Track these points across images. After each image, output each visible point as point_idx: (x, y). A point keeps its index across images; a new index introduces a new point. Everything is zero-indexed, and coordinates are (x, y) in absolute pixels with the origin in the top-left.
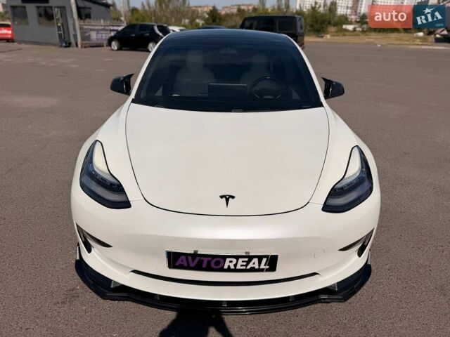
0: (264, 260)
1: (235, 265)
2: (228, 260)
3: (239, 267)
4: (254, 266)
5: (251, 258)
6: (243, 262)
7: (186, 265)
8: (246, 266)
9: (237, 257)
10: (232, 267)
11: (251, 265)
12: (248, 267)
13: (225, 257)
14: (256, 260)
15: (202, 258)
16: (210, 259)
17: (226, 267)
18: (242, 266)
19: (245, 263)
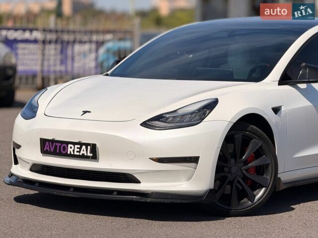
0: (89, 147)
1: (74, 151)
2: (70, 146)
3: (76, 153)
4: (83, 153)
5: (81, 144)
6: (78, 148)
7: (49, 150)
8: (79, 152)
9: (74, 144)
10: (72, 153)
11: (82, 152)
12: (81, 154)
13: (68, 143)
14: (84, 147)
15: (56, 144)
16: (60, 144)
17: (69, 153)
18: (77, 152)
19: (78, 150)
